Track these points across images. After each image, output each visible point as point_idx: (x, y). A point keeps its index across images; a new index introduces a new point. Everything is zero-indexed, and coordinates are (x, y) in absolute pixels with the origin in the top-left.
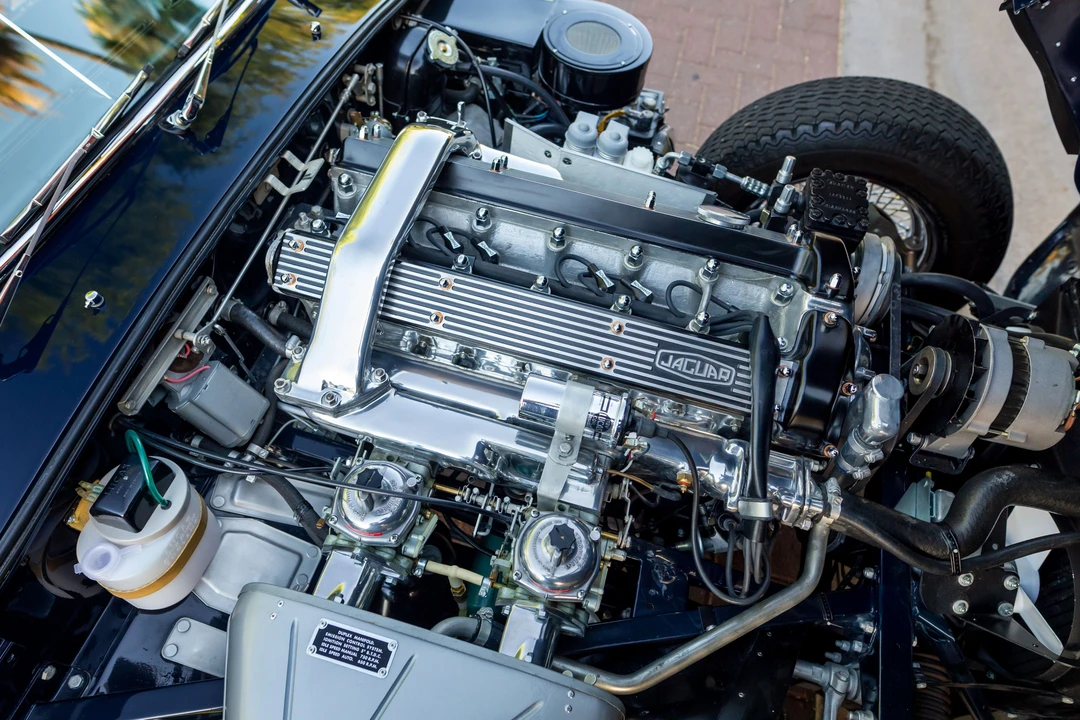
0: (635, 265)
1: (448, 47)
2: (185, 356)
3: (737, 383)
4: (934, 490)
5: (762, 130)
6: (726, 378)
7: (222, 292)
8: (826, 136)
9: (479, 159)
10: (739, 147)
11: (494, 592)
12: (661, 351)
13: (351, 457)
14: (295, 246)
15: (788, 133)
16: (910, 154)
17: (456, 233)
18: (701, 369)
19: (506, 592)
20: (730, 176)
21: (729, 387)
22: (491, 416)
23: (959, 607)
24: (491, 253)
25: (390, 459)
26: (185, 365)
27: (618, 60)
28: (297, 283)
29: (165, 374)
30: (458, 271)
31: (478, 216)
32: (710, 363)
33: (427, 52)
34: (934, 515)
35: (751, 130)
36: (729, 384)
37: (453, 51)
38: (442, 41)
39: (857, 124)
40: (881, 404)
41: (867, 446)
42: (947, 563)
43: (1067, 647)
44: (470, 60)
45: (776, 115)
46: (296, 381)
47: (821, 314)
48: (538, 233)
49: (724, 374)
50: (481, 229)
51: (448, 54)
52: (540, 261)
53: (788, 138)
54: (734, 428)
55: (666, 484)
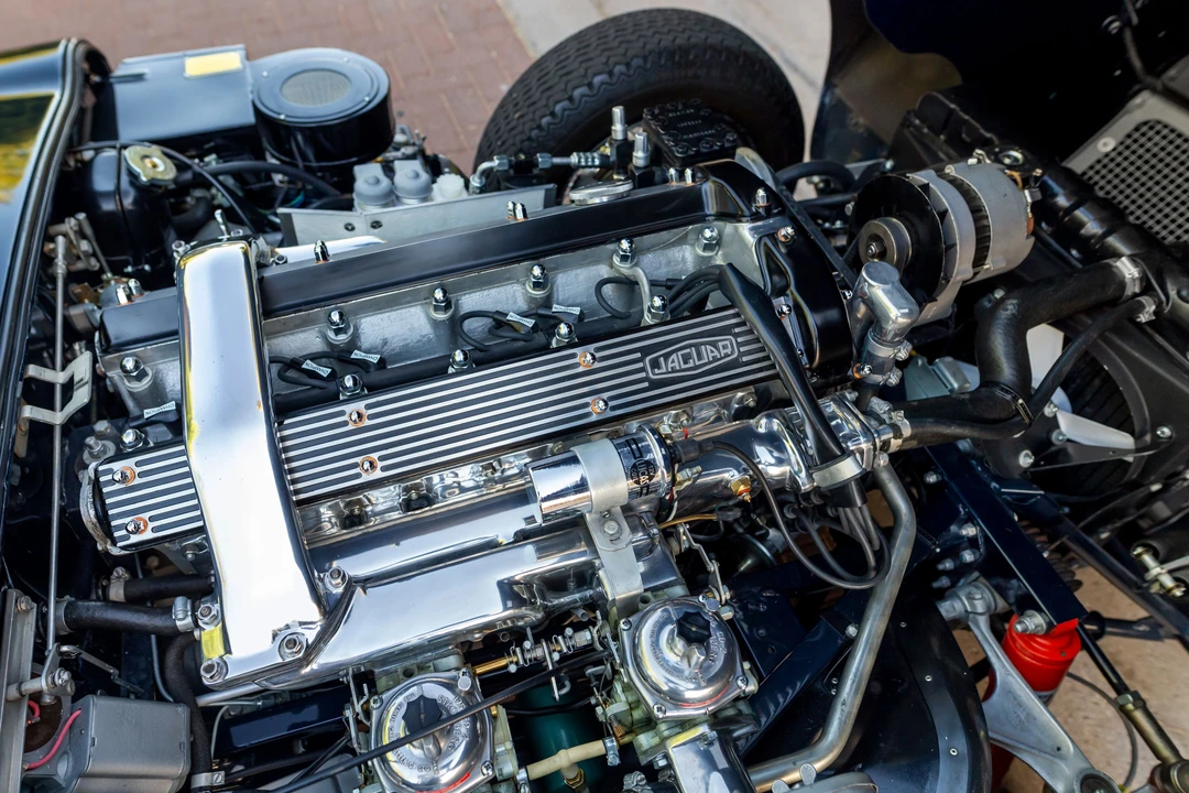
0: (544, 289)
1: (156, 160)
2: (37, 719)
3: (742, 349)
4: (931, 362)
5: (538, 114)
6: (729, 351)
7: (41, 600)
8: (605, 90)
9: (286, 262)
10: (522, 141)
11: (627, 751)
12: (648, 359)
13: (347, 705)
14: (124, 477)
15: (565, 104)
16: (690, 72)
17: (314, 357)
18: (700, 357)
19: (644, 740)
20: (557, 160)
21: (736, 359)
22: (491, 546)
23: (1025, 460)
24: (374, 358)
25: (408, 674)
26: (43, 731)
27: (359, 98)
28: (151, 525)
29: (24, 761)
30: (353, 398)
31: (333, 323)
32: (705, 344)
33: (133, 176)
34: (950, 387)
35: (526, 119)
36: (736, 355)
37: (164, 163)
38: (146, 157)
39: (628, 65)
40: (887, 292)
41: (893, 344)
42: (1018, 418)
43: (1137, 436)
44: (188, 167)
45: (543, 92)
46: (228, 650)
47: (773, 236)
48: (413, 309)
49: (725, 347)
50: (342, 337)
51: (161, 168)
52: (430, 341)
53: (569, 109)
54: (751, 402)
55: (723, 504)
